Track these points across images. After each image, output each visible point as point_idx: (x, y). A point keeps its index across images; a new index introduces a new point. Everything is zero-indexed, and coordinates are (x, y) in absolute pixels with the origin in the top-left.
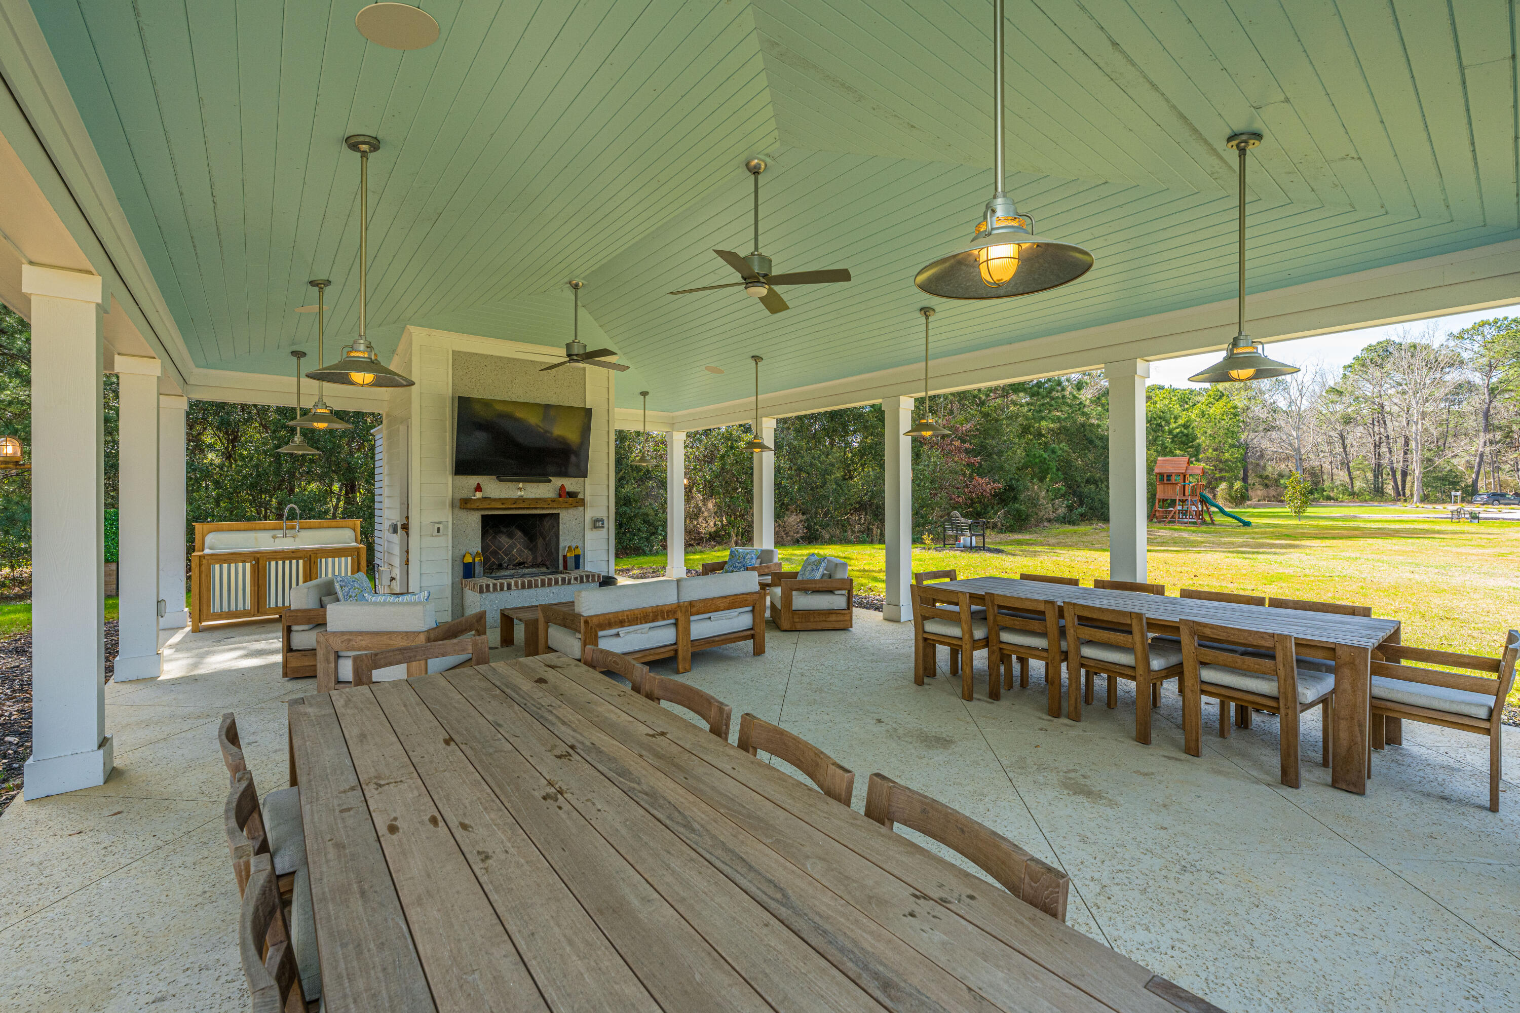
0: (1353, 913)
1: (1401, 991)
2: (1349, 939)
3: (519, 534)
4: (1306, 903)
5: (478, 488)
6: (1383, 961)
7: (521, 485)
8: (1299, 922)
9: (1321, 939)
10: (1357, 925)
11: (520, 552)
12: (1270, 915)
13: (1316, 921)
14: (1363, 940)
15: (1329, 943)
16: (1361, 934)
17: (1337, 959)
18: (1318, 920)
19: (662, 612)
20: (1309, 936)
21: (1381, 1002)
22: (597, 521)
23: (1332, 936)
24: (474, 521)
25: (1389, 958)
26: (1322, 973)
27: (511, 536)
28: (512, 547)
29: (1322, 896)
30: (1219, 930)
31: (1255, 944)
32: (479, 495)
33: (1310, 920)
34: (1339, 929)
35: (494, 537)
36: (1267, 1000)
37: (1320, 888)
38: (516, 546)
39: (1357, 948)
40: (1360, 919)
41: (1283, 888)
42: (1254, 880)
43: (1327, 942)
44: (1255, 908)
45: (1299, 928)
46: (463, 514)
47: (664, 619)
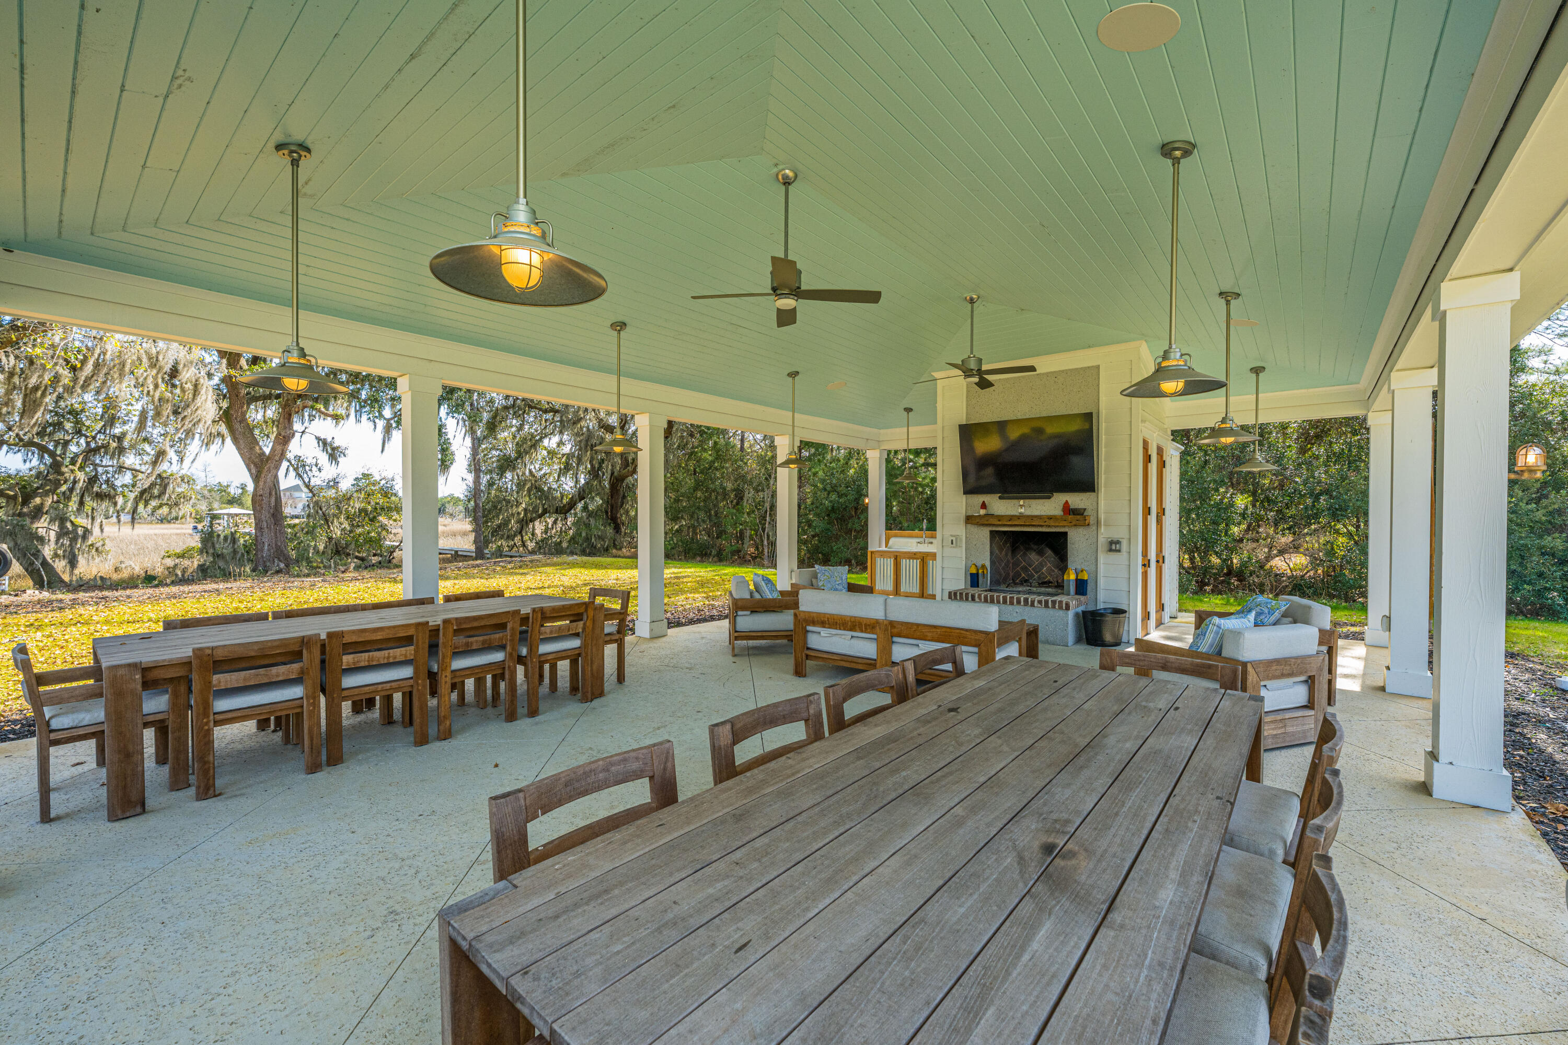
0: (233, 1018)
1: (142, 991)
2: (213, 991)
3: (1049, 552)
4: (280, 985)
5: (984, 506)
6: (172, 1001)
7: (1022, 502)
8: (265, 965)
9: (234, 970)
10: (218, 1011)
11: (1050, 571)
12: (290, 948)
13: (254, 979)
14: (202, 1002)
15: (226, 973)
16: (208, 1006)
17: (208, 968)
18: (254, 981)
19: (860, 624)
20: (245, 962)
21: (153, 969)
22: (1111, 543)
23: (231, 980)
24: (983, 535)
25: (168, 1008)
26: (210, 948)
27: (1041, 553)
28: (1041, 565)
29: (276, 1007)
30: (305, 906)
31: (273, 922)
32: (982, 512)
33: (259, 974)
34: (230, 991)
35: (1025, 554)
36: (226, 905)
37: (287, 1012)
38: (1046, 564)
39: (202, 991)
40: (223, 1019)
41: (313, 977)
42: (342, 958)
43: (227, 972)
44: (306, 940)
45: (259, 960)
46: (974, 529)
47: (862, 631)
